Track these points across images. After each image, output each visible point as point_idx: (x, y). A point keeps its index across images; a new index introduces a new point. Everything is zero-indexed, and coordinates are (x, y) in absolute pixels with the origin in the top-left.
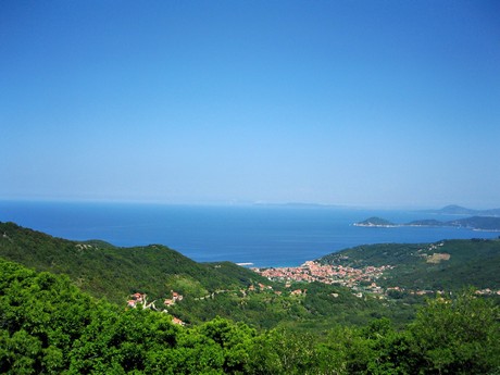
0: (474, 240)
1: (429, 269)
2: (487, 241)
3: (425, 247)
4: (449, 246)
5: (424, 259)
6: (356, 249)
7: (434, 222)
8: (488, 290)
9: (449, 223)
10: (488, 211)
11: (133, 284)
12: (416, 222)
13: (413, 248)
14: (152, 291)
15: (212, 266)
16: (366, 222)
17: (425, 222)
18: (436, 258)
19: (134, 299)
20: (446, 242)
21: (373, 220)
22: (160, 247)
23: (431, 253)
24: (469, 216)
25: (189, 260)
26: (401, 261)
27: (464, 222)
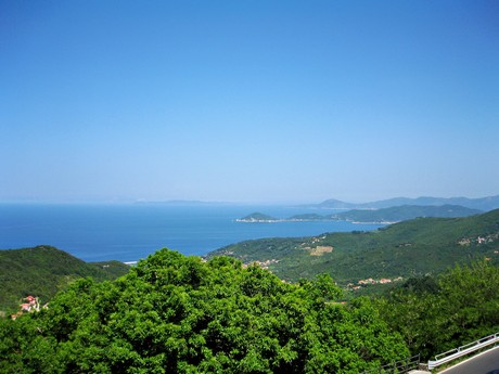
0: (354, 233)
1: (313, 262)
2: (368, 233)
3: (308, 241)
4: (330, 239)
5: (307, 252)
6: (240, 244)
7: (314, 216)
8: (371, 280)
9: (329, 217)
10: (365, 205)
11: (24, 287)
12: (297, 217)
13: (296, 241)
14: (43, 293)
15: (100, 265)
16: (248, 218)
17: (306, 216)
18: (319, 251)
19: (27, 302)
20: (328, 234)
21: (255, 215)
22: (48, 248)
23: (314, 247)
24: (348, 209)
25: (78, 261)
26: (285, 255)
27: (343, 215)
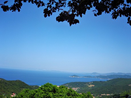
0: (100, 81)
1: (89, 89)
2: (104, 82)
3: (88, 83)
4: (94, 83)
5: (88, 86)
6: (70, 83)
7: (90, 77)
8: (104, 94)
9: (94, 77)
10: (104, 74)
11: (12, 91)
12: (85, 76)
13: (85, 83)
14: (17, 93)
15: (33, 86)
16: (72, 76)
17: (88, 76)
18: (91, 86)
19: (13, 95)
20: (93, 82)
21: (74, 76)
22: (19, 81)
23: (89, 85)
24: (99, 75)
25: (27, 85)
26: (82, 87)
27: (98, 77)
